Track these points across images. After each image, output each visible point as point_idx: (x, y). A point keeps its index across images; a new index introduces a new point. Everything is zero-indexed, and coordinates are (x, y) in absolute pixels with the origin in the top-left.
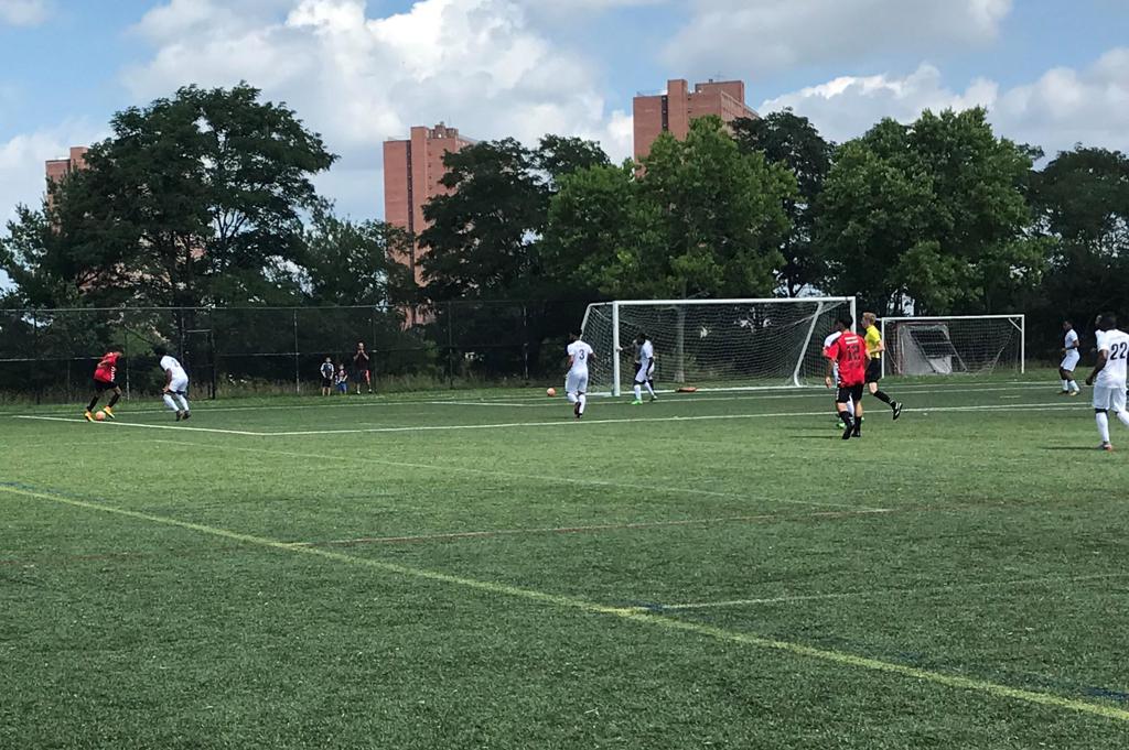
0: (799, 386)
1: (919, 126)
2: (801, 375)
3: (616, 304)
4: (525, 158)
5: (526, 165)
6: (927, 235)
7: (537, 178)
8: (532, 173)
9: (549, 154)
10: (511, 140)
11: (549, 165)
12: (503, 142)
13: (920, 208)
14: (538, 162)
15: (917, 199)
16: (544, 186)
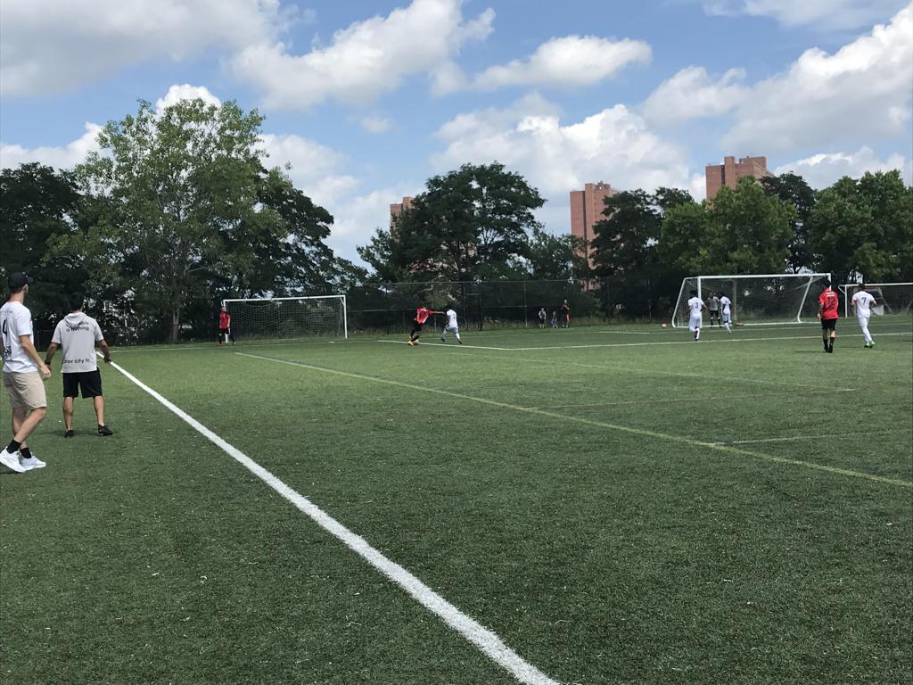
0: (800, 322)
1: (863, 181)
2: (801, 316)
3: (700, 278)
4: (648, 200)
5: (649, 204)
6: (870, 239)
7: (655, 211)
8: (651, 207)
9: (661, 197)
10: (640, 190)
11: (662, 203)
12: (636, 191)
13: (865, 225)
14: (655, 202)
15: (863, 220)
16: (659, 215)
